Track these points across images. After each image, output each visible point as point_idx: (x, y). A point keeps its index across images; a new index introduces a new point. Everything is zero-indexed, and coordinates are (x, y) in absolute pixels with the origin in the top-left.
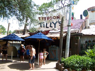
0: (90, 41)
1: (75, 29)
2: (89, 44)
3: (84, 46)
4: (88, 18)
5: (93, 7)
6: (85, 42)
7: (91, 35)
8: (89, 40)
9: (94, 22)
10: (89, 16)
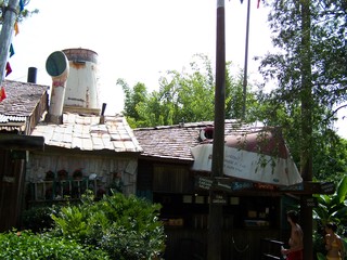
0: (63, 174)
1: (11, 118)
2: (58, 184)
3: (38, 193)
4: (61, 84)
5: (80, 49)
6: (44, 175)
7: (71, 149)
8: (60, 168)
9: (76, 103)
10: (65, 76)
